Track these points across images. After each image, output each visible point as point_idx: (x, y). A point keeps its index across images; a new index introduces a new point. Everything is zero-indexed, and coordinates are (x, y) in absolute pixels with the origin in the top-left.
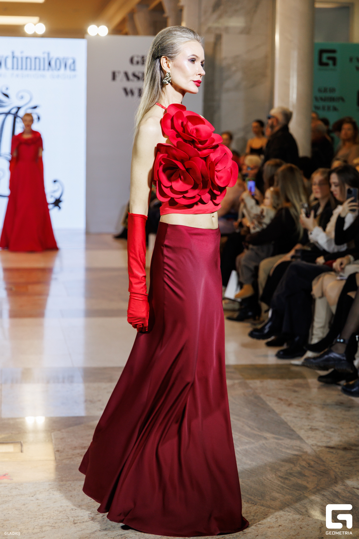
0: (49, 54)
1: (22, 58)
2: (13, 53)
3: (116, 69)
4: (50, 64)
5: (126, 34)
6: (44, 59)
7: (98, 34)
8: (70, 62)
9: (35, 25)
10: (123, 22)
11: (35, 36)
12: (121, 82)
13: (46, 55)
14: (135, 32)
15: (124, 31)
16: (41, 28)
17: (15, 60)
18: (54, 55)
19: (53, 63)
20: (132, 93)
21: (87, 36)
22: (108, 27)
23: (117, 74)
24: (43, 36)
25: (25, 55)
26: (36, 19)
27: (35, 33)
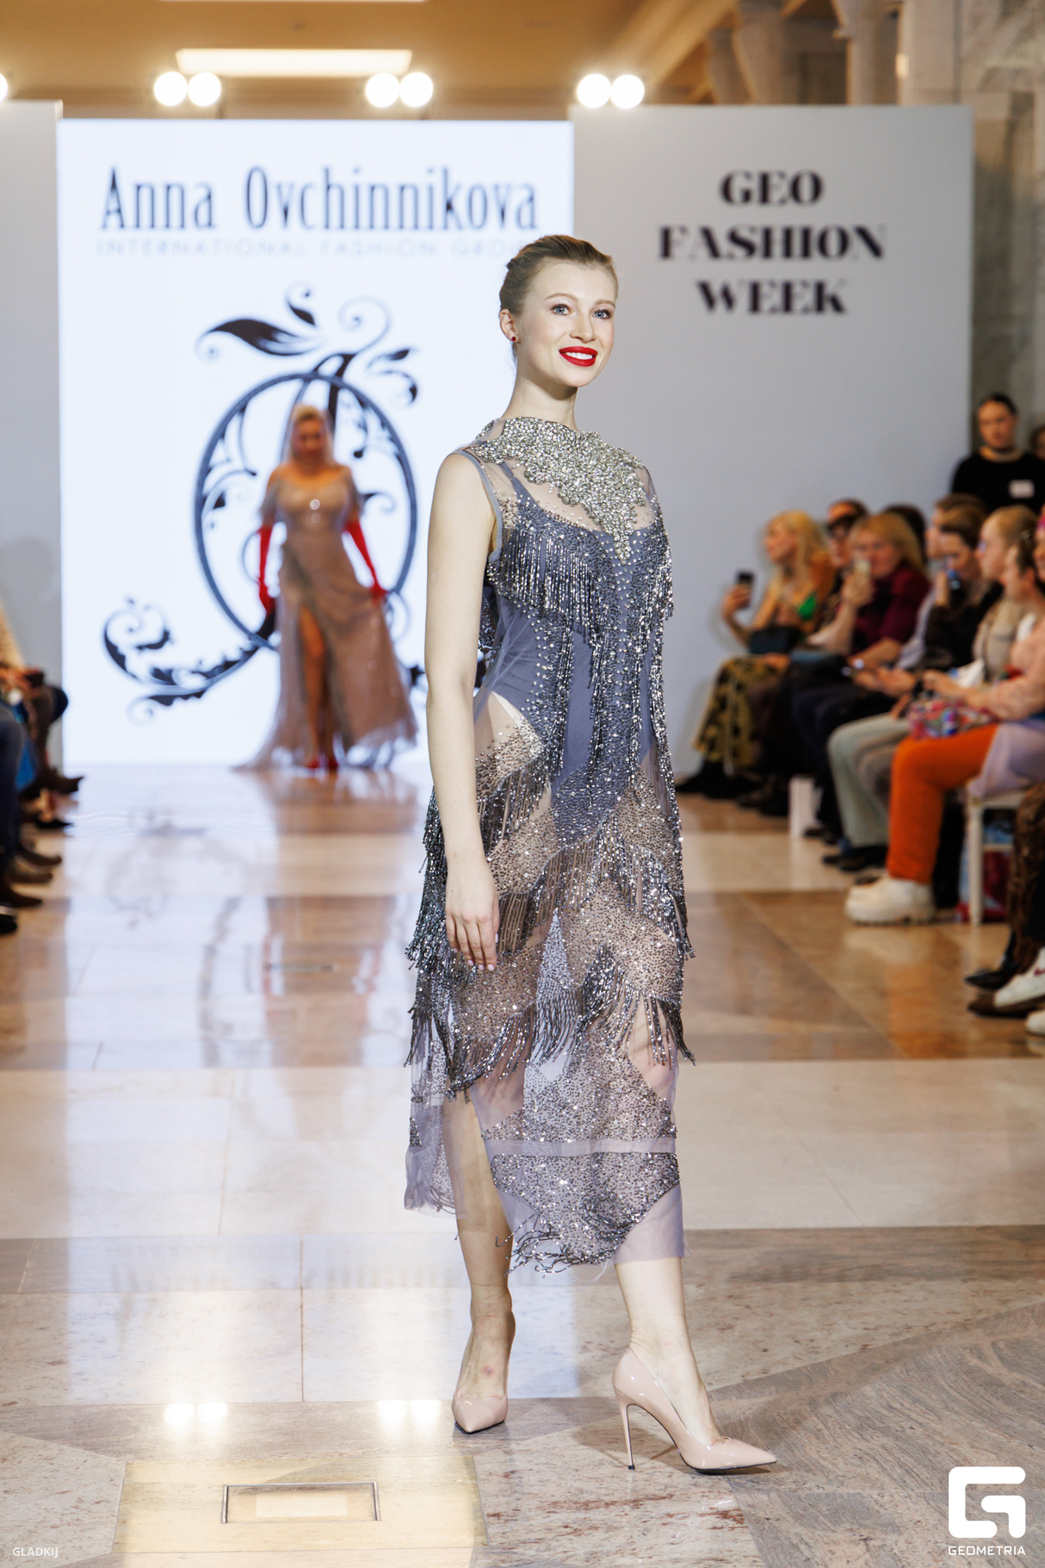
0: (446, 173)
1: (357, 189)
2: (327, 172)
3: (671, 221)
4: (449, 207)
5: (707, 100)
6: (431, 189)
7: (609, 103)
8: (517, 199)
9: (400, 78)
10: (696, 57)
11: (399, 114)
12: (691, 262)
13: (437, 180)
14: (738, 94)
15: (700, 91)
16: (420, 88)
17: (334, 194)
18: (463, 178)
19: (460, 205)
20: (729, 300)
21: (573, 110)
22: (644, 79)
23: (676, 236)
24: (424, 115)
25: (365, 180)
26: (400, 58)
27: (399, 104)
